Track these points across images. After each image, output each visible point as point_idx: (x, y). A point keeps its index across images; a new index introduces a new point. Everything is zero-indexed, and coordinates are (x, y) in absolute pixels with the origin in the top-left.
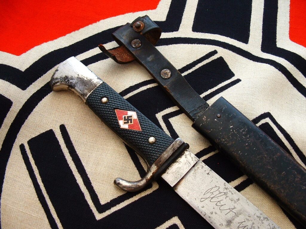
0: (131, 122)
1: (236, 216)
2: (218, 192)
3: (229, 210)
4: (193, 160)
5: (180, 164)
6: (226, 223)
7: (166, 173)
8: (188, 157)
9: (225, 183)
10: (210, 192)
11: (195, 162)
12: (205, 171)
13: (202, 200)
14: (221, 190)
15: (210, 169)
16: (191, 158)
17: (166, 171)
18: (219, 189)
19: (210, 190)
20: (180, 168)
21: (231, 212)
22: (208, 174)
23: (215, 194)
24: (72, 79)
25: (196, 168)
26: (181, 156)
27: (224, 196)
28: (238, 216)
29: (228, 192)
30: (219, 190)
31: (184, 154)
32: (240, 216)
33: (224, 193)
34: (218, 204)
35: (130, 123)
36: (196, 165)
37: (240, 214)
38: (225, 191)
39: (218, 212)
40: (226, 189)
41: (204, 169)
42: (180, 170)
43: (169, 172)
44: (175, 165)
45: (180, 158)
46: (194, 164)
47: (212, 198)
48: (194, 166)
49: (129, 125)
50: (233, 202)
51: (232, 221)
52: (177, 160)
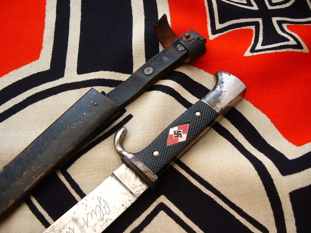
0: (175, 137)
1: (81, 227)
2: (104, 212)
3: (87, 221)
4: (137, 191)
5: (134, 180)
6: (76, 218)
7: (126, 168)
8: (141, 188)
9: (112, 220)
10: (106, 206)
11: (135, 194)
12: (126, 203)
13: (99, 199)
14: (106, 216)
15: (127, 207)
16: (139, 190)
17: (128, 168)
18: (108, 214)
19: (107, 205)
20: (130, 179)
21: (85, 223)
22: (123, 205)
23: (103, 210)
24: (220, 87)
25: (130, 194)
26: (142, 181)
27: (100, 218)
28: (80, 229)
29: (103, 222)
30: (106, 214)
31: (143, 184)
32: (80, 231)
33: (102, 218)
34: (94, 212)
35: (174, 135)
36: (133, 195)
37: (81, 231)
38: (105, 220)
39: (87, 212)
40: (107, 221)
41: (128, 202)
42: (128, 180)
43: (127, 170)
44: (134, 175)
45: (139, 180)
46: (133, 192)
47: (100, 207)
48: (131, 192)
49: (173, 135)
50: (94, 226)
51: (76, 223)
52: (138, 178)
